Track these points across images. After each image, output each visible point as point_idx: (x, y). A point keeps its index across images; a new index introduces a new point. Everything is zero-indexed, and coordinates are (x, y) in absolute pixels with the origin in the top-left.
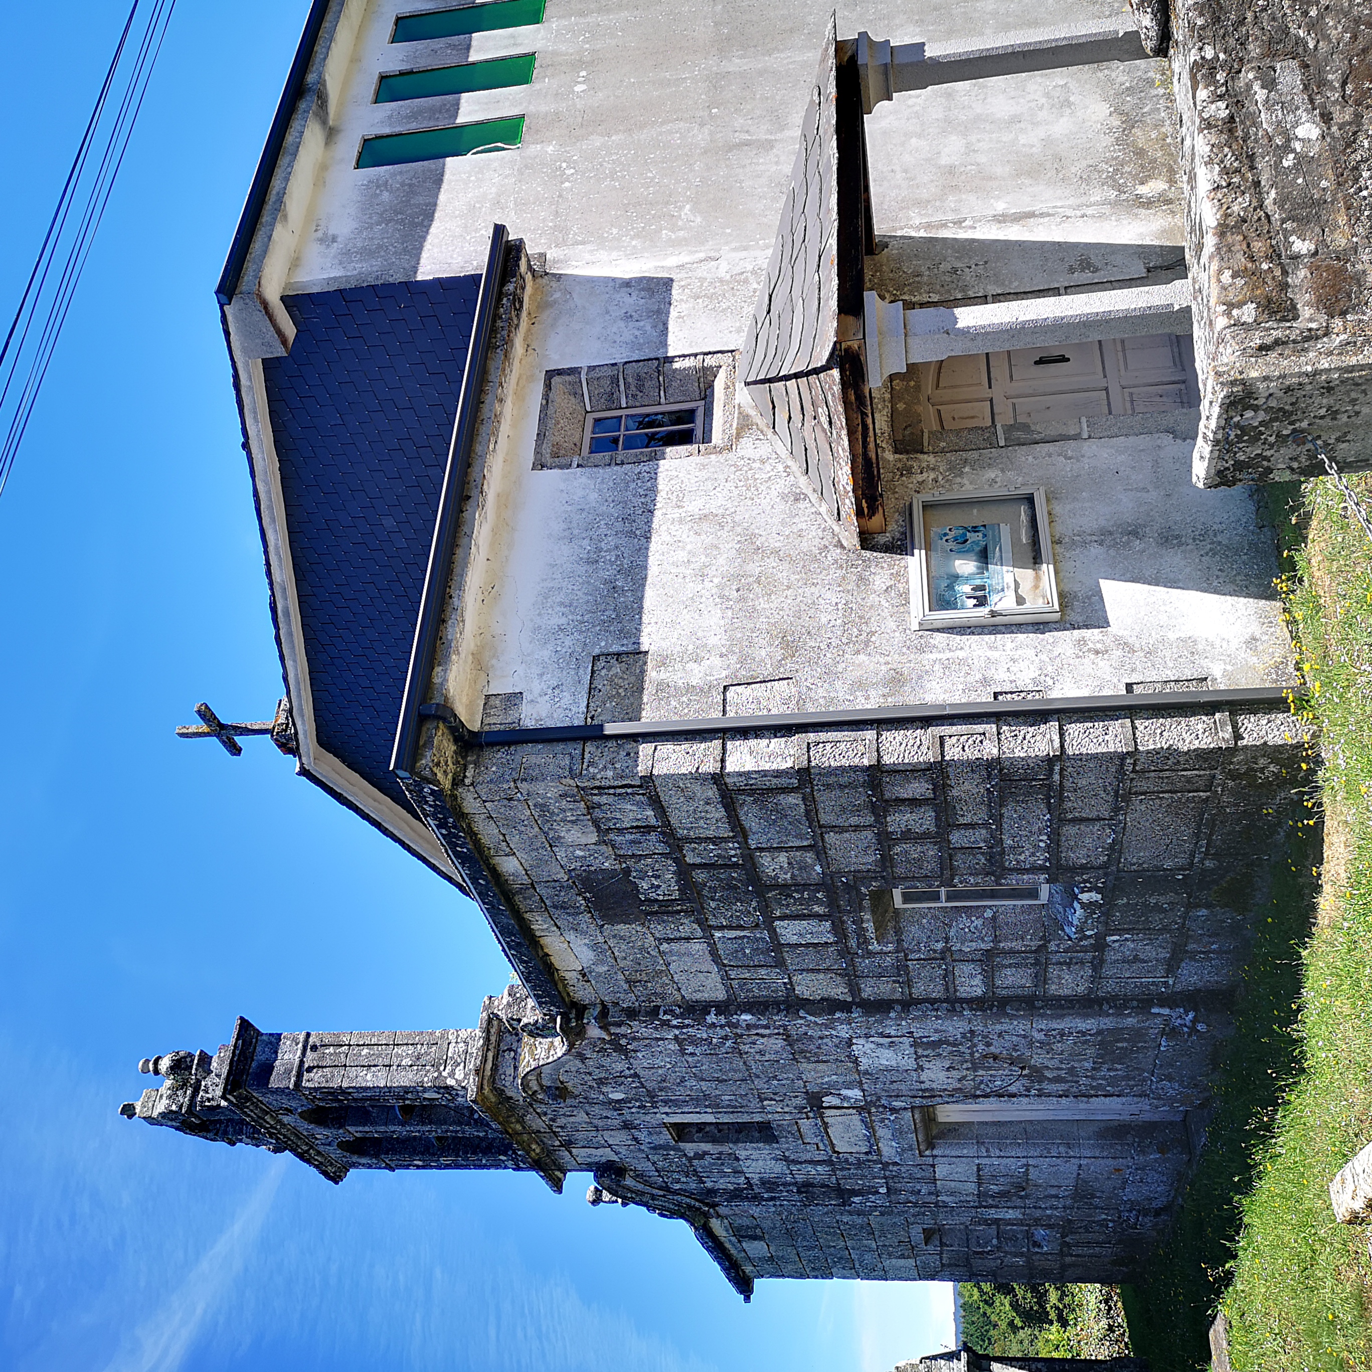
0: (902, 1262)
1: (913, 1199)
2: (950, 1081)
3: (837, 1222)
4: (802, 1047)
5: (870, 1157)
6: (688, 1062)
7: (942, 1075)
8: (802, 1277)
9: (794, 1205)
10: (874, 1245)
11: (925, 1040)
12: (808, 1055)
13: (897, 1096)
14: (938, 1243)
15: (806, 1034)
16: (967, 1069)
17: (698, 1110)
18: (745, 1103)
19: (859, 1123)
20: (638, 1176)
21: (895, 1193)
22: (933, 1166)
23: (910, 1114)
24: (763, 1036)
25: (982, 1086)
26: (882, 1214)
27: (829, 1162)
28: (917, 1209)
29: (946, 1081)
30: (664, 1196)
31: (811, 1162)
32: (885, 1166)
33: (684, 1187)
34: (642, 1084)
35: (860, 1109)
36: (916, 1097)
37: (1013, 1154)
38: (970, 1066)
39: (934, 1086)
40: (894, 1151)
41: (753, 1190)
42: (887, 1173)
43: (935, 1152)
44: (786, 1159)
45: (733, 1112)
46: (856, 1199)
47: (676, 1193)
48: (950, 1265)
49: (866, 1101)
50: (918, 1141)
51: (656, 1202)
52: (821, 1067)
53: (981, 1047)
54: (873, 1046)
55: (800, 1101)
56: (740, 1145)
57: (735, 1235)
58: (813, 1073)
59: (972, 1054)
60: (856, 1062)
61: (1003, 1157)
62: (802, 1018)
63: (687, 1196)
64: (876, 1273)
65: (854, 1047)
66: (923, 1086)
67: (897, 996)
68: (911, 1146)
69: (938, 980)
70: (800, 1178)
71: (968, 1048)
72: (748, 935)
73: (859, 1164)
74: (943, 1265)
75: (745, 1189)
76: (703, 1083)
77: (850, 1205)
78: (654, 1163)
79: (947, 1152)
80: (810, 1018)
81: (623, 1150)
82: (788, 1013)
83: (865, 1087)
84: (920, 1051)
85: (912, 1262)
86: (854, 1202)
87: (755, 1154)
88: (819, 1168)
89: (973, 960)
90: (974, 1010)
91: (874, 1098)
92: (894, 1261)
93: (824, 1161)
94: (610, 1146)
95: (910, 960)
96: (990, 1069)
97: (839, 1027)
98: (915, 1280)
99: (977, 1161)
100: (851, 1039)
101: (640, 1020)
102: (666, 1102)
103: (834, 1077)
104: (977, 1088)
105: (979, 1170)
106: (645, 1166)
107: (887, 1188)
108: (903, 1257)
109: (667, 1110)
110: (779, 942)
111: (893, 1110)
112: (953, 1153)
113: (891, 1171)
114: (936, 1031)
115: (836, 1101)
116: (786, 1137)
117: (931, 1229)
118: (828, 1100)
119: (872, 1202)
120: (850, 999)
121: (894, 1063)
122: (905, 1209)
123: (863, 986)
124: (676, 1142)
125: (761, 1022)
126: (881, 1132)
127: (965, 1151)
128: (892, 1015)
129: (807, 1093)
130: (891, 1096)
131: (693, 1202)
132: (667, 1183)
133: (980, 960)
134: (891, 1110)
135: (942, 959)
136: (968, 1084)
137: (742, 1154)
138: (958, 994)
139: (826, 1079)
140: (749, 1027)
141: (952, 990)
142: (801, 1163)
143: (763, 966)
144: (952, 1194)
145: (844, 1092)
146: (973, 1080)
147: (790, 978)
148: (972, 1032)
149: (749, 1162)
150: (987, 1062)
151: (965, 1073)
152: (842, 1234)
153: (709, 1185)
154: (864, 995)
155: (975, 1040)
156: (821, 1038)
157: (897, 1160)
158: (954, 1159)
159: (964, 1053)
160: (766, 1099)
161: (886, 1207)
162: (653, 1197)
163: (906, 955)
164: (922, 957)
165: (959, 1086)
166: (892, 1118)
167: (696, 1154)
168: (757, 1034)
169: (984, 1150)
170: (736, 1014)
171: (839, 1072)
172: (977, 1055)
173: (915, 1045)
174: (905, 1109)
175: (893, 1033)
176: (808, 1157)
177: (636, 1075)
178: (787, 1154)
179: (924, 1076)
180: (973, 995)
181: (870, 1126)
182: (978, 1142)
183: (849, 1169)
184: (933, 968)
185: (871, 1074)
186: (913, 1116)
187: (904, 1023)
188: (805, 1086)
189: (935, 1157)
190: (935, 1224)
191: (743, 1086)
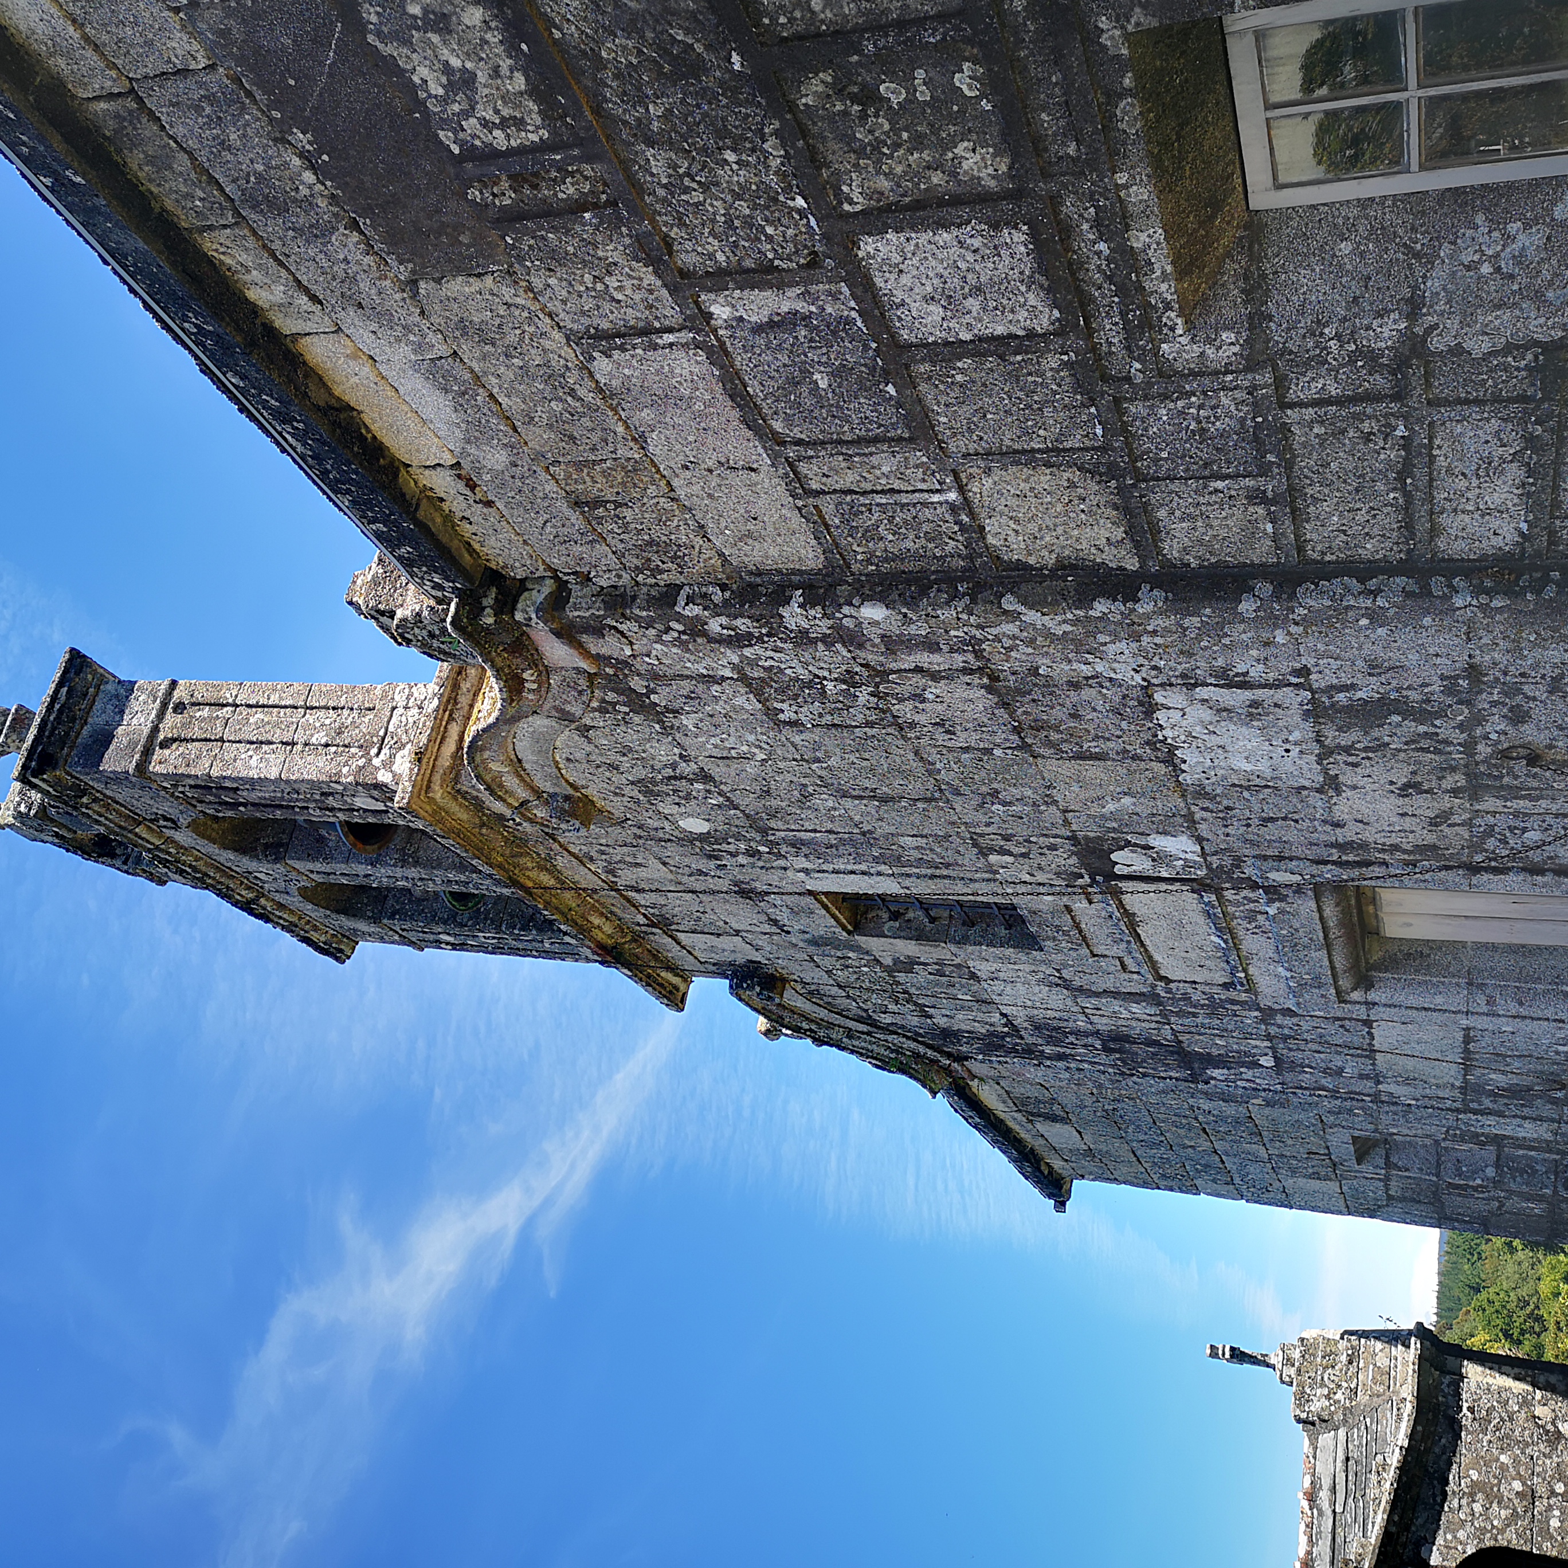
0: (1315, 1184)
1: (1327, 1082)
2: (1408, 823)
3: (1192, 1108)
4: (1035, 710)
5: (1233, 994)
6: (795, 746)
7: (1388, 807)
8: (1145, 1185)
9: (1104, 1073)
10: (1263, 1153)
11: (1341, 697)
12: (1054, 736)
13: (1280, 858)
14: (1381, 1162)
15: (1034, 671)
16: (1455, 792)
17: (863, 867)
18: (950, 856)
19: (1201, 920)
20: (811, 993)
21: (1292, 1069)
22: (1368, 1023)
23: (1313, 904)
24: (935, 676)
25: (1491, 843)
26: (1269, 1104)
27: (1151, 998)
28: (1338, 1102)
29: (1399, 823)
30: (869, 1034)
31: (1116, 995)
32: (1268, 1014)
33: (898, 1020)
34: (728, 799)
35: (1199, 886)
36: (1325, 863)
37: (1549, 1013)
38: (1462, 783)
39: (1369, 835)
40: (1283, 986)
41: (1022, 1038)
42: (1273, 1030)
43: (1373, 996)
44: (1066, 985)
45: (933, 877)
46: (1216, 1073)
47: (887, 1029)
48: (1403, 1199)
49: (1209, 867)
50: (1333, 968)
51: (856, 1043)
52: (1092, 770)
53: (1496, 725)
54: (1207, 715)
55: (1064, 859)
56: (970, 948)
57: (1020, 1111)
58: (1075, 788)
59: (1469, 747)
60: (1170, 759)
61: (1524, 1018)
62: (1014, 616)
63: (908, 1038)
64: (1272, 1195)
65: (1161, 716)
66: (1339, 835)
67: (1261, 552)
68: (1318, 977)
69: (1380, 486)
70: (1103, 1024)
71: (1461, 726)
72: (802, 307)
73: (1214, 1007)
74: (1390, 1198)
75: (1007, 1034)
76: (848, 803)
77: (1207, 1083)
78: (829, 972)
79: (1399, 998)
80: (1031, 616)
81: (762, 941)
82: (974, 600)
83: (1203, 829)
84: (1330, 734)
85: (1333, 1186)
86: (1215, 1079)
87: (1007, 971)
88: (1135, 1008)
89: (1497, 399)
90: (1487, 592)
91: (1228, 862)
92: (1301, 1182)
93: (1142, 994)
94: (737, 933)
95: (1292, 406)
96: (1514, 793)
97: (1111, 649)
98: (1340, 1213)
99: (1464, 1022)
100: (1147, 688)
101: (638, 619)
102: (796, 845)
103: (1127, 801)
104: (1476, 847)
105: (1467, 1040)
106: (813, 975)
107: (1275, 1057)
108: (1316, 1176)
109: (802, 863)
110: (893, 336)
111: (1274, 892)
112: (1412, 1001)
113: (1280, 1026)
114: (1374, 668)
115: (1140, 864)
116: (1054, 939)
117: (1367, 1139)
118: (1125, 860)
119: (1248, 1080)
120: (1132, 564)
121: (1263, 767)
122: (1310, 1100)
123: (1162, 513)
124: (849, 933)
125: (913, 629)
126: (1251, 943)
127: (1439, 1000)
128: (1247, 606)
129: (1073, 838)
130: (1265, 858)
131: (922, 1049)
132: (866, 1011)
133: (1523, 399)
134: (1267, 890)
135: (1398, 397)
136: (1455, 837)
137: (983, 969)
138: (1441, 543)
139: (1111, 807)
140: (891, 644)
141: (1422, 526)
142: (1097, 995)
143: (876, 440)
144: (1408, 1081)
145: (1158, 841)
146: (1469, 824)
147: (962, 489)
148: (1473, 671)
149: (998, 987)
150: (1510, 772)
151: (1447, 802)
152: (1204, 1130)
153: (942, 1022)
154: (1171, 549)
155: (1482, 702)
156: (1074, 686)
157: (1290, 1004)
158: (1415, 1013)
159: (1447, 742)
160: (992, 850)
161: (1276, 1092)
162: (850, 1034)
163: (1280, 384)
164: (1334, 390)
165: (1430, 839)
166: (1272, 911)
167: (896, 961)
168: (918, 670)
169: (1482, 1000)
170: (851, 604)
171: (1136, 787)
172: (1483, 750)
173: (1315, 712)
174: (1299, 890)
175: (1256, 672)
176: (1109, 984)
177: (705, 777)
178: (1065, 974)
179: (1344, 807)
180: (1491, 545)
181: (1225, 928)
182: (1470, 984)
183: (1195, 1015)
184: (1367, 438)
185: (1212, 798)
186: (1320, 909)
187: (1280, 637)
188: (1067, 823)
189: (1370, 1005)
190: (1376, 1131)
191: (933, 814)
